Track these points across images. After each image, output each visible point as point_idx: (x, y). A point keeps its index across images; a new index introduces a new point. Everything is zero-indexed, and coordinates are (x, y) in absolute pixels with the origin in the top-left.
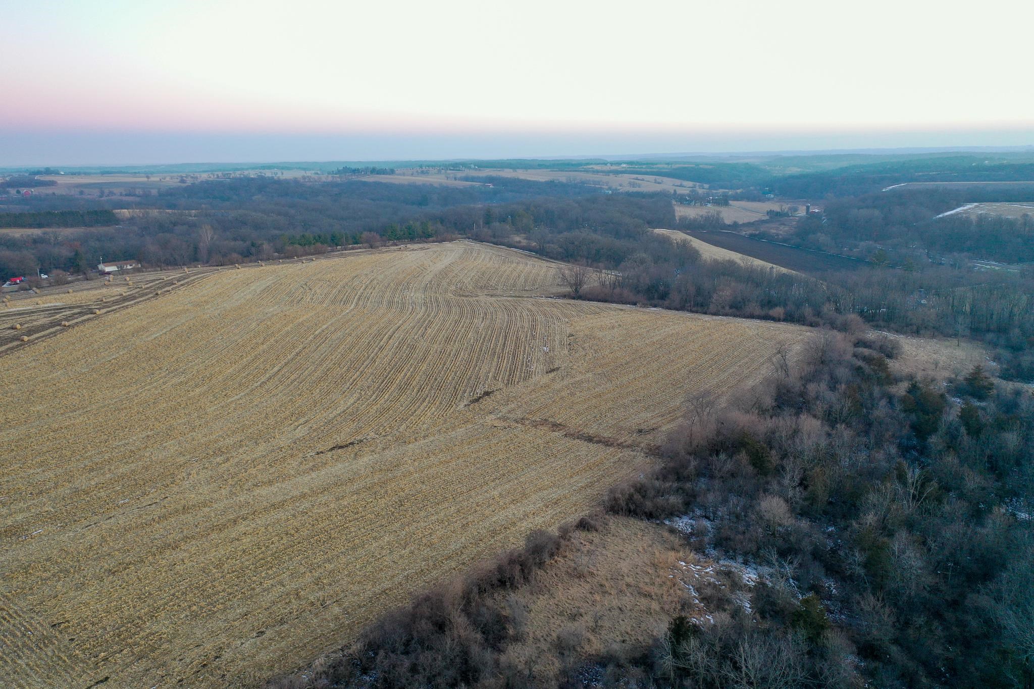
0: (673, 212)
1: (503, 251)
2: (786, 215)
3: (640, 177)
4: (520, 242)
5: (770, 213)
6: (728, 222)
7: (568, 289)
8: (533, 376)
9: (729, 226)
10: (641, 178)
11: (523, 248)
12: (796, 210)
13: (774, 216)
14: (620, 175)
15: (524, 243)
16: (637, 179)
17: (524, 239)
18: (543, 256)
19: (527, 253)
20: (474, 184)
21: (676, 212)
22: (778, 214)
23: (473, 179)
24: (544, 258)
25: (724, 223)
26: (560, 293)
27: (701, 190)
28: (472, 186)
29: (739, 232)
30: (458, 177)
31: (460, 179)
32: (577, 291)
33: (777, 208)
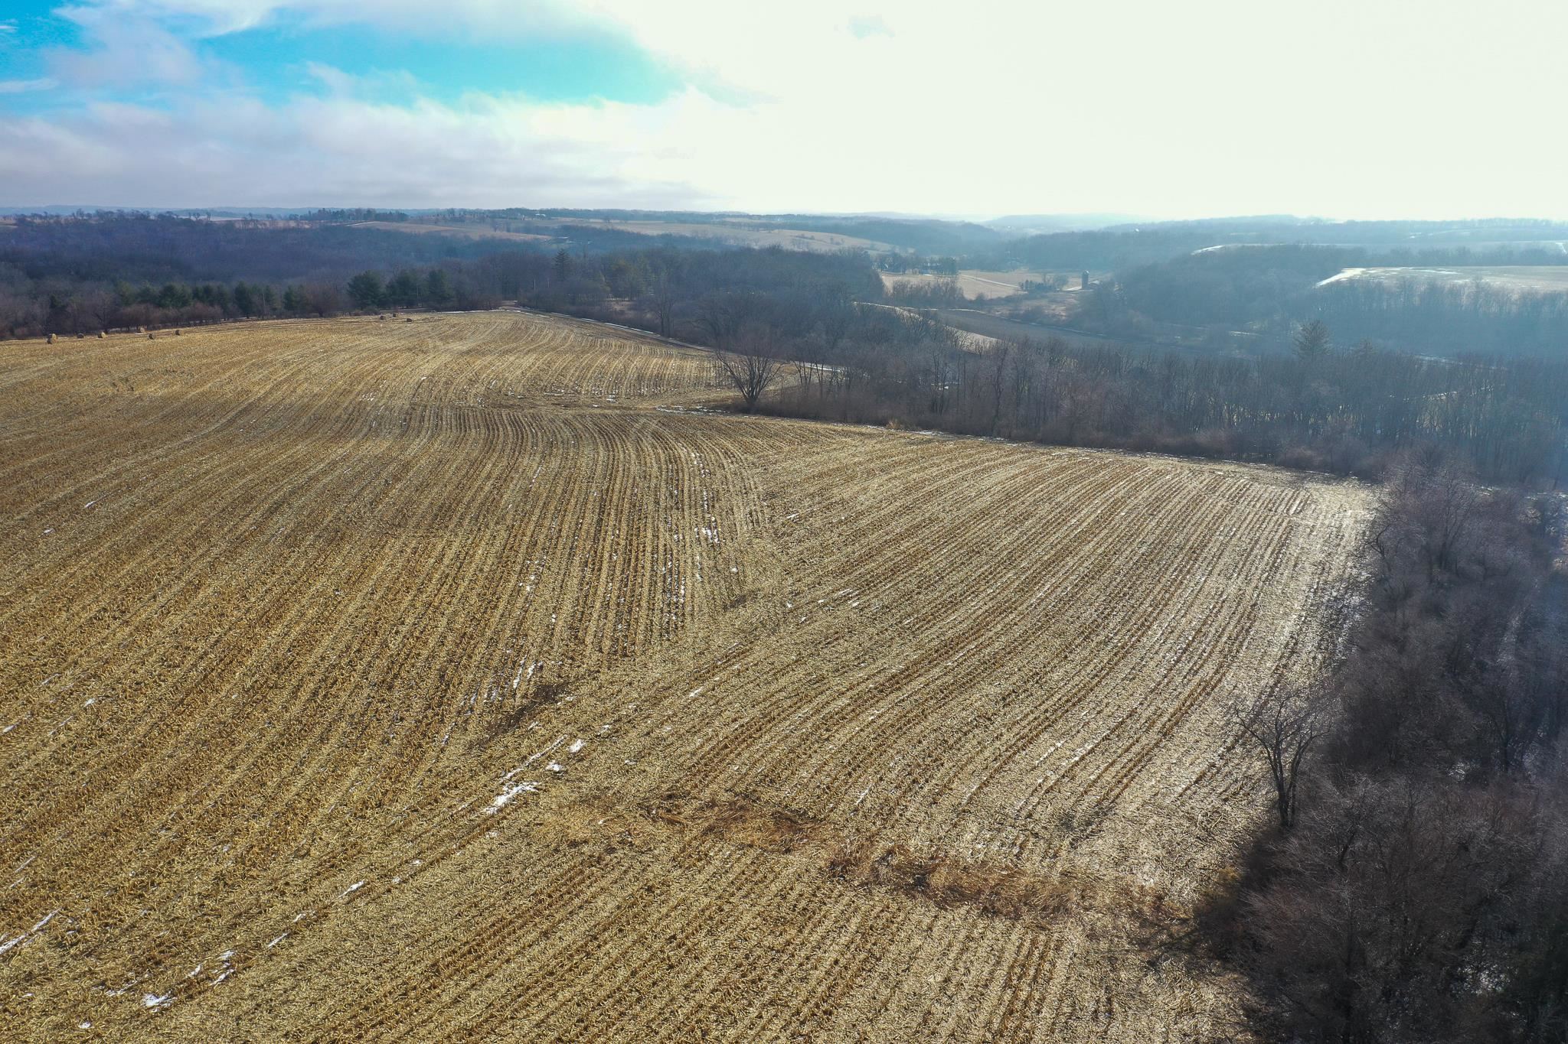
0: (880, 284)
1: (592, 327)
2: (1050, 288)
3: (808, 234)
4: (622, 312)
5: (1027, 285)
6: (970, 295)
7: (733, 394)
8: (689, 619)
9: (971, 301)
10: (810, 236)
11: (631, 324)
12: (1065, 282)
13: (1035, 290)
14: (776, 231)
15: (631, 314)
16: (803, 237)
17: (630, 309)
18: (669, 337)
19: (637, 331)
20: (539, 236)
21: (884, 281)
22: (1039, 287)
23: (538, 230)
24: (671, 340)
25: (963, 297)
26: (714, 401)
27: (903, 255)
28: (537, 239)
29: (989, 312)
30: (513, 226)
31: (517, 231)
32: (752, 398)
33: (1037, 279)
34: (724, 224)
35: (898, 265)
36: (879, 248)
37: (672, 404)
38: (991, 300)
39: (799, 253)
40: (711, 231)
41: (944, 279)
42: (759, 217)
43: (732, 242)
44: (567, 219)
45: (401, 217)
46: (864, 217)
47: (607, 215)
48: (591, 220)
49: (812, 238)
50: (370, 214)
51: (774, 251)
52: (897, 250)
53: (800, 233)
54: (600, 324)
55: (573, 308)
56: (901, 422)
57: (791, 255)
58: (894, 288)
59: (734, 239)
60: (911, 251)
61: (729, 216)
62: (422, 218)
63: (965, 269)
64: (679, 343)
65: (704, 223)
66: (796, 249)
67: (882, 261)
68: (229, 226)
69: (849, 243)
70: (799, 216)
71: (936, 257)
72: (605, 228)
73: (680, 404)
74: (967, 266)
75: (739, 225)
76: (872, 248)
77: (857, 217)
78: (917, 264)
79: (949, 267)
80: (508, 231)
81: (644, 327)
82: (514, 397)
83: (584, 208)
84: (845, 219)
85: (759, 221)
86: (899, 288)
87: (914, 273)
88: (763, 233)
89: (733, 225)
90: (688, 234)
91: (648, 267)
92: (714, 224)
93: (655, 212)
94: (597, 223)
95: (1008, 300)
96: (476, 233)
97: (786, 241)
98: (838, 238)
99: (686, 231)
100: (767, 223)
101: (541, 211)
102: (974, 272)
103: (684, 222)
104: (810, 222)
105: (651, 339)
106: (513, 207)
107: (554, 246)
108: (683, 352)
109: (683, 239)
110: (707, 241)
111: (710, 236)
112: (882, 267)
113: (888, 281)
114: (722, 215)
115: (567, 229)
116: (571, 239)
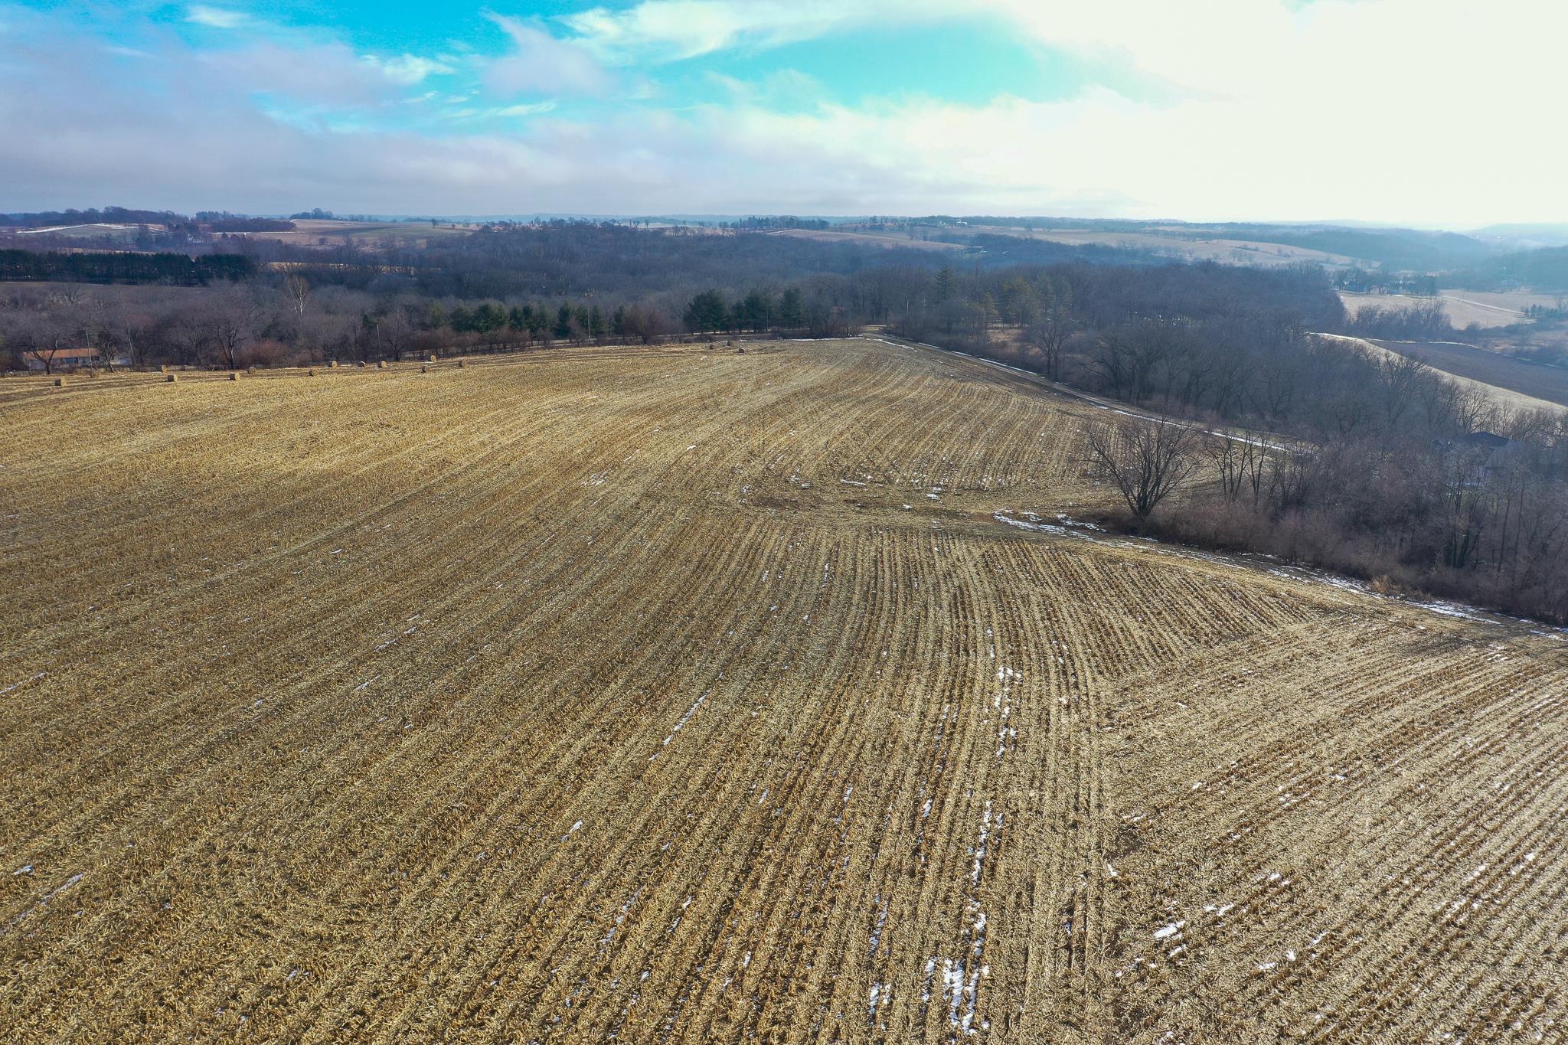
0: (1340, 309)
3: (1251, 245)
4: (1004, 345)
5: (1535, 311)
6: (1459, 324)
7: (1113, 497)
9: (1459, 332)
10: (1253, 248)
11: (1011, 361)
13: (1546, 318)
14: (1215, 241)
15: (1013, 348)
16: (1245, 248)
17: (1015, 341)
18: (1056, 380)
19: (1016, 371)
20: (954, 246)
21: (1346, 306)
22: (1552, 314)
23: (955, 239)
24: (1057, 386)
25: (1449, 327)
26: (1087, 505)
27: (1369, 271)
28: (949, 249)
29: (1485, 346)
30: (929, 235)
31: (933, 239)
32: (1144, 506)
33: (1549, 303)
34: (1155, 233)
35: (1361, 284)
36: (1336, 263)
37: (1022, 508)
38: (1486, 330)
39: (1239, 268)
40: (1140, 242)
41: (1425, 302)
42: (1197, 225)
43: (1163, 254)
44: (988, 227)
45: (822, 224)
46: (1317, 226)
47: (1029, 223)
48: (1013, 229)
49: (1256, 250)
50: (791, 222)
51: (1208, 267)
52: (1359, 265)
53: (1242, 243)
54: (973, 360)
55: (945, 338)
56: (1394, 581)
57: (1230, 271)
58: (1359, 315)
59: (1163, 249)
60: (1376, 264)
61: (1163, 224)
62: (842, 227)
63: (1446, 288)
64: (1068, 391)
65: (1134, 232)
66: (1237, 264)
67: (1341, 276)
68: (658, 233)
69: (1299, 256)
70: (1243, 225)
71: (1409, 273)
72: (1023, 238)
73: (1033, 508)
74: (1452, 283)
75: (1173, 235)
76: (1328, 261)
77: (1310, 226)
78: (1384, 283)
79: (1427, 286)
80: (925, 239)
81: (1027, 366)
82: (797, 485)
83: (1007, 215)
84: (1298, 227)
85: (1196, 230)
86: (1366, 315)
87: (1382, 293)
88: (1199, 243)
89: (1166, 234)
90: (1114, 245)
91: (1049, 287)
92: (1145, 233)
93: (1084, 220)
94: (1015, 232)
95: (1511, 331)
96: (888, 241)
97: (1225, 254)
98: (1287, 249)
99: (1111, 241)
100: (1206, 233)
101: (964, 219)
102: (1459, 292)
103: (1113, 231)
104: (1255, 231)
105: (1033, 383)
106: (936, 215)
107: (967, 256)
108: (1064, 407)
109: (1107, 250)
110: (1134, 254)
111: (1139, 246)
112: (1340, 284)
113: (1352, 304)
114: (1156, 223)
115: (984, 239)
116: (985, 249)
